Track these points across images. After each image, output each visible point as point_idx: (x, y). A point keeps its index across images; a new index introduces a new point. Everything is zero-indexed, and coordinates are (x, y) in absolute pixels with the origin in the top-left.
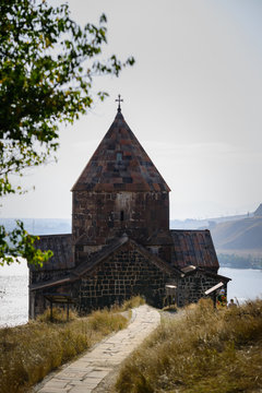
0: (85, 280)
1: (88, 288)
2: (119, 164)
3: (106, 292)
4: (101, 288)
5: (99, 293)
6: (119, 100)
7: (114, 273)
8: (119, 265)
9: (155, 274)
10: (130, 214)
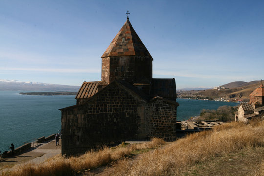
0: (90, 104)
1: (91, 109)
2: (123, 42)
3: (102, 111)
4: (99, 108)
5: (98, 112)
6: (128, 13)
7: (107, 100)
8: (109, 95)
9: (131, 101)
10: (126, 68)
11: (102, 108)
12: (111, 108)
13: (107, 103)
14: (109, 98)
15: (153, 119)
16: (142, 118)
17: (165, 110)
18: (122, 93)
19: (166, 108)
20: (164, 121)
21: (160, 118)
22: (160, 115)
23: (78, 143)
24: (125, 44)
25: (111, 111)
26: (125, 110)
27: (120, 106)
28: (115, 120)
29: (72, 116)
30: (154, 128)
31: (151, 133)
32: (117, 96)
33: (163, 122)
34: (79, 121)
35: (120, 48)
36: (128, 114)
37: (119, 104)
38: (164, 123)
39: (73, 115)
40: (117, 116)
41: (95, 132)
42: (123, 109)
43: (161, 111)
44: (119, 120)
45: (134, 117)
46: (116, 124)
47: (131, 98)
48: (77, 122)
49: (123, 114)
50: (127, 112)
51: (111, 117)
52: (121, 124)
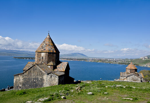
1: (26, 75)
3: (30, 77)
5: (28, 77)
6: (49, 32)
10: (44, 57)
13: (32, 73)
14: (33, 71)
15: (49, 81)
16: (45, 80)
19: (55, 76)
21: (52, 81)
23: (20, 89)
24: (45, 47)
26: (39, 77)
27: (37, 75)
28: (35, 81)
29: (18, 78)
34: (21, 80)
36: (40, 78)
38: (53, 83)
40: (35, 79)
41: (27, 85)
42: (38, 76)
43: (53, 78)
44: (36, 80)
45: (42, 80)
46: (35, 82)
47: (41, 72)
48: (20, 80)
49: (38, 78)
50: (40, 77)
51: (33, 79)
52: (37, 82)
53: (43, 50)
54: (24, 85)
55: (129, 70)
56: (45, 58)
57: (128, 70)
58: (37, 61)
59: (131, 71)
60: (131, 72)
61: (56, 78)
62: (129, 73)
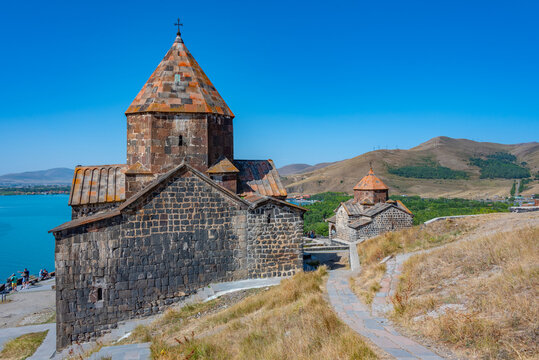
1: (131, 226)
2: (178, 84)
3: (156, 230)
4: (150, 224)
5: (147, 232)
6: (179, 24)
7: (166, 205)
8: (172, 195)
9: (218, 205)
10: (190, 138)
11: (156, 224)
12: (177, 223)
13: (169, 211)
14: (172, 200)
15: (262, 238)
16: (241, 238)
17: (283, 221)
18: (200, 189)
19: (286, 216)
20: (282, 240)
21: (275, 237)
22: (275, 229)
23: (99, 304)
24: (182, 88)
25: (177, 229)
26: (206, 225)
27: (197, 216)
28: (185, 246)
29: (83, 246)
30: (264, 256)
31: (259, 267)
32: (190, 197)
33: (280, 243)
34: (103, 254)
35: (171, 96)
36: (214, 232)
37: (194, 214)
38: (282, 246)
39: (86, 243)
40: (188, 238)
41: (141, 276)
42: (203, 222)
43: (277, 222)
44: (195, 245)
45: (226, 236)
46: (187, 255)
47: (219, 200)
48: (97, 256)
49: (203, 233)
50: (211, 229)
51: (176, 240)
52: (198, 254)
53: (177, 101)
54: (125, 279)
55: (371, 194)
56: (194, 142)
57: (365, 193)
58: (153, 154)
59: (375, 196)
60: (376, 200)
61: (294, 223)
62: (372, 202)
